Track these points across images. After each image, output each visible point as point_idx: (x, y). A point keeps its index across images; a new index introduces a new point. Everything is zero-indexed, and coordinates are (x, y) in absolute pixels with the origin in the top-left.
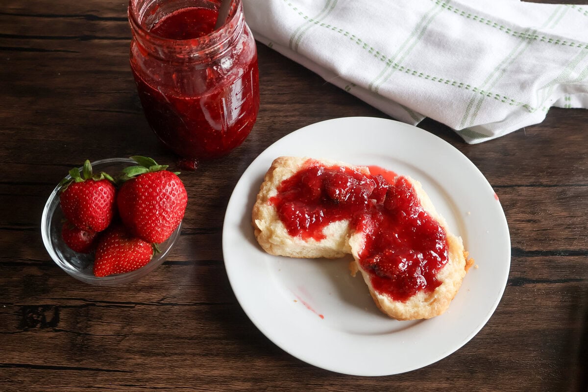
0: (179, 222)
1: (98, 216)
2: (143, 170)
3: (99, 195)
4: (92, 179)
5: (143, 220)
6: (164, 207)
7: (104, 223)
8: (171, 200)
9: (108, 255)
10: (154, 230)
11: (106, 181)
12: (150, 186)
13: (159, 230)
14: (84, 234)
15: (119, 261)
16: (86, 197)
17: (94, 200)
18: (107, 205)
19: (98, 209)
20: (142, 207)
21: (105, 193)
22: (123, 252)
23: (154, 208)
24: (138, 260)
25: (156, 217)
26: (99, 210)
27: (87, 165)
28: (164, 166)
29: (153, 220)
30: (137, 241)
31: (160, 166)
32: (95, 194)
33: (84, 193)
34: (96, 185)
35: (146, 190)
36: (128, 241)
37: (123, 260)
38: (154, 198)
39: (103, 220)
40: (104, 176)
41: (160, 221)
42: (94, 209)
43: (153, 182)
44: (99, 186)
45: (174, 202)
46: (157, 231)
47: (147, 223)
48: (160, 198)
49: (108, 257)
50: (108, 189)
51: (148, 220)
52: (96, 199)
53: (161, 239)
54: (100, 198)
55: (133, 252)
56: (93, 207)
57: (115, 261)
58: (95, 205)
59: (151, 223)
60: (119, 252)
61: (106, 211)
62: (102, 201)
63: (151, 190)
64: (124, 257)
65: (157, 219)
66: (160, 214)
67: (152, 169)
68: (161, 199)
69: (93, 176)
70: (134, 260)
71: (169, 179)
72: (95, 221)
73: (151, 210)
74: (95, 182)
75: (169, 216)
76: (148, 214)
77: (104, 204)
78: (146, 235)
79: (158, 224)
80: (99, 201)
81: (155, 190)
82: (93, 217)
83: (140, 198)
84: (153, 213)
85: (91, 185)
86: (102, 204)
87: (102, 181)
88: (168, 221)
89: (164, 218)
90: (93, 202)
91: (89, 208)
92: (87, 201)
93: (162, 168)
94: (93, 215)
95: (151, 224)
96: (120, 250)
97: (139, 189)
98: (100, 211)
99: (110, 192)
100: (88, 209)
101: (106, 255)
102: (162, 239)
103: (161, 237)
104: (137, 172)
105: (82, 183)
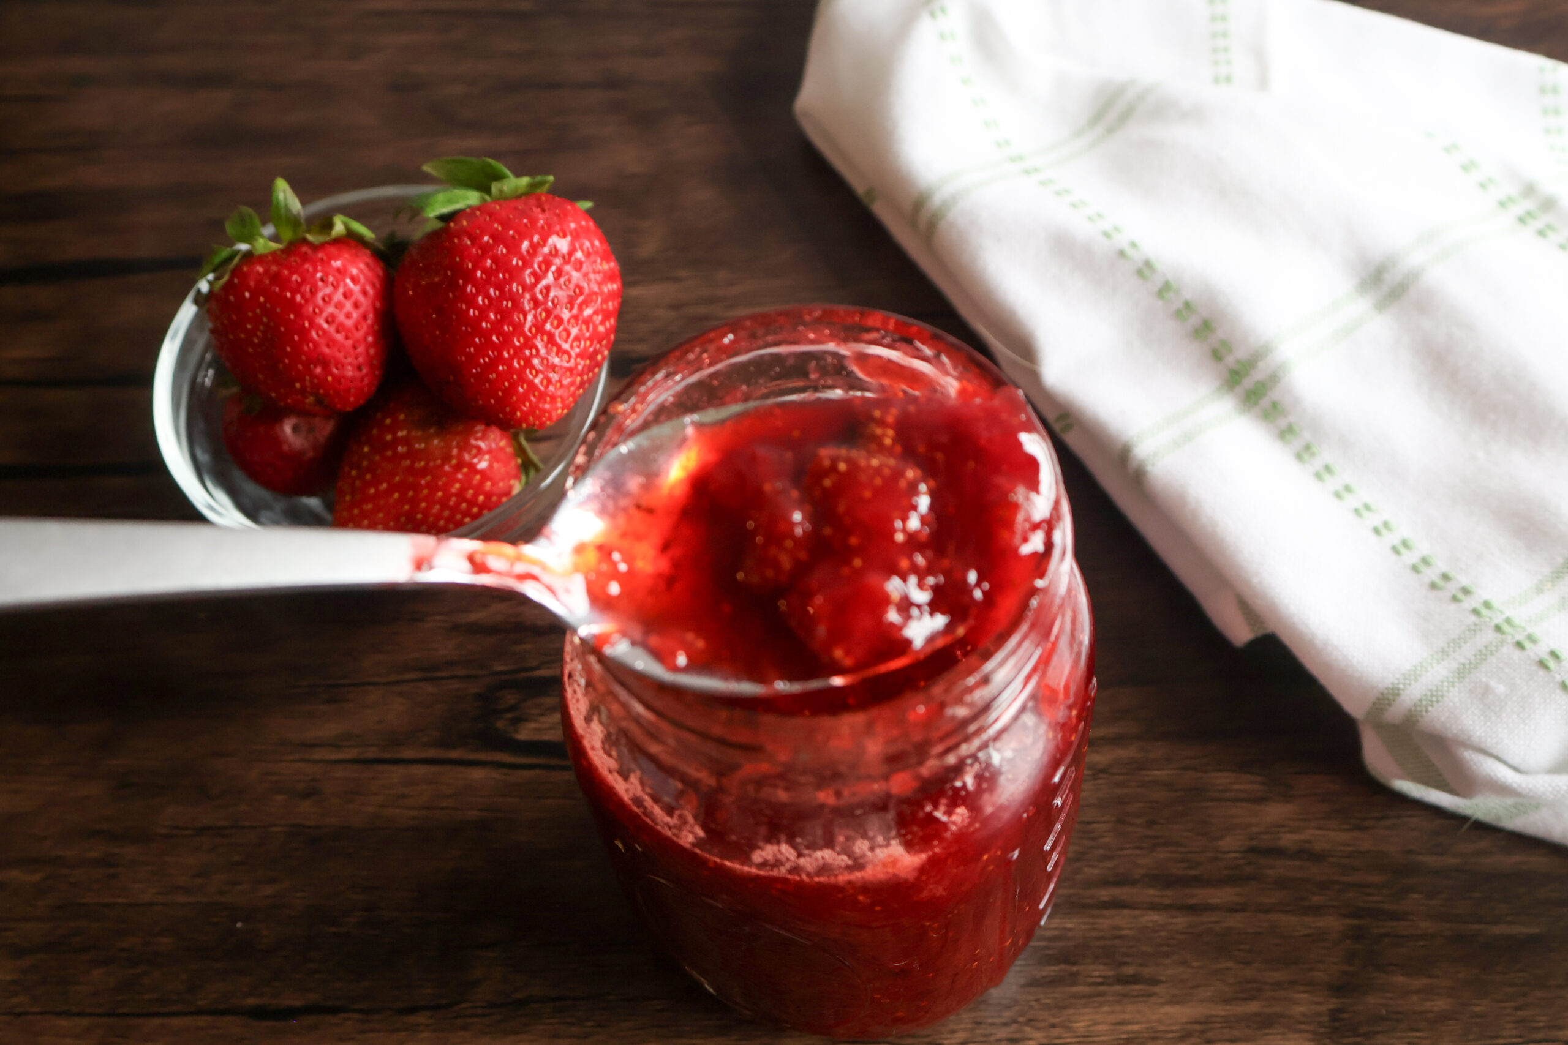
0: (599, 357)
1: (341, 355)
2: (471, 198)
3: (335, 287)
4: (305, 241)
5: (481, 350)
6: (550, 304)
7: (362, 380)
8: (569, 281)
9: (376, 482)
10: (522, 379)
11: (351, 240)
12: (497, 238)
13: (537, 381)
14: (295, 429)
15: (414, 502)
16: (293, 297)
17: (320, 302)
18: (365, 317)
19: (338, 331)
20: (476, 306)
21: (354, 280)
22: (424, 472)
23: (517, 307)
24: (476, 495)
25: (526, 338)
26: (339, 337)
27: (281, 196)
28: (539, 178)
29: (515, 347)
30: (469, 432)
31: (525, 181)
32: (320, 284)
33: (284, 284)
34: (320, 255)
35: (486, 250)
36: (436, 435)
37: (426, 499)
38: (514, 274)
39: (359, 368)
40: (346, 225)
41: (538, 351)
42: (325, 332)
43: (506, 225)
44: (331, 257)
45: (581, 288)
46: (531, 384)
47: (499, 359)
48: (534, 274)
49: (377, 490)
50: (362, 266)
51: (499, 349)
52: (327, 300)
53: (544, 411)
54: (338, 296)
55: (459, 467)
56: (320, 327)
57: (402, 500)
58: (327, 322)
59: (512, 358)
60: (411, 470)
61: (365, 339)
62: (348, 306)
63: (502, 250)
64: (428, 485)
65: (529, 344)
66: (539, 327)
67: (501, 191)
68: (538, 278)
69: (309, 231)
70: (461, 495)
71: (558, 215)
72: (332, 375)
73: (505, 316)
74: (315, 248)
75: (569, 334)
76: (496, 328)
77: (355, 315)
78: (497, 399)
79: (536, 361)
80: (340, 306)
81: (513, 247)
82: (325, 363)
83: (469, 277)
84: (512, 323)
85: (305, 258)
86: (348, 316)
87: (338, 241)
88: (567, 352)
89: (551, 340)
90: (321, 311)
91: (308, 331)
92: (297, 309)
93: (533, 186)
94: (323, 355)
95: (508, 363)
96: (413, 463)
97: (462, 250)
98: (347, 338)
99: (369, 274)
100: (304, 334)
101: (370, 484)
102: (549, 412)
103: (547, 406)
104: (450, 201)
105: (274, 254)
